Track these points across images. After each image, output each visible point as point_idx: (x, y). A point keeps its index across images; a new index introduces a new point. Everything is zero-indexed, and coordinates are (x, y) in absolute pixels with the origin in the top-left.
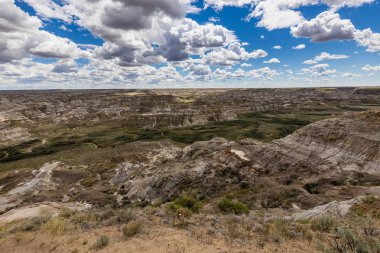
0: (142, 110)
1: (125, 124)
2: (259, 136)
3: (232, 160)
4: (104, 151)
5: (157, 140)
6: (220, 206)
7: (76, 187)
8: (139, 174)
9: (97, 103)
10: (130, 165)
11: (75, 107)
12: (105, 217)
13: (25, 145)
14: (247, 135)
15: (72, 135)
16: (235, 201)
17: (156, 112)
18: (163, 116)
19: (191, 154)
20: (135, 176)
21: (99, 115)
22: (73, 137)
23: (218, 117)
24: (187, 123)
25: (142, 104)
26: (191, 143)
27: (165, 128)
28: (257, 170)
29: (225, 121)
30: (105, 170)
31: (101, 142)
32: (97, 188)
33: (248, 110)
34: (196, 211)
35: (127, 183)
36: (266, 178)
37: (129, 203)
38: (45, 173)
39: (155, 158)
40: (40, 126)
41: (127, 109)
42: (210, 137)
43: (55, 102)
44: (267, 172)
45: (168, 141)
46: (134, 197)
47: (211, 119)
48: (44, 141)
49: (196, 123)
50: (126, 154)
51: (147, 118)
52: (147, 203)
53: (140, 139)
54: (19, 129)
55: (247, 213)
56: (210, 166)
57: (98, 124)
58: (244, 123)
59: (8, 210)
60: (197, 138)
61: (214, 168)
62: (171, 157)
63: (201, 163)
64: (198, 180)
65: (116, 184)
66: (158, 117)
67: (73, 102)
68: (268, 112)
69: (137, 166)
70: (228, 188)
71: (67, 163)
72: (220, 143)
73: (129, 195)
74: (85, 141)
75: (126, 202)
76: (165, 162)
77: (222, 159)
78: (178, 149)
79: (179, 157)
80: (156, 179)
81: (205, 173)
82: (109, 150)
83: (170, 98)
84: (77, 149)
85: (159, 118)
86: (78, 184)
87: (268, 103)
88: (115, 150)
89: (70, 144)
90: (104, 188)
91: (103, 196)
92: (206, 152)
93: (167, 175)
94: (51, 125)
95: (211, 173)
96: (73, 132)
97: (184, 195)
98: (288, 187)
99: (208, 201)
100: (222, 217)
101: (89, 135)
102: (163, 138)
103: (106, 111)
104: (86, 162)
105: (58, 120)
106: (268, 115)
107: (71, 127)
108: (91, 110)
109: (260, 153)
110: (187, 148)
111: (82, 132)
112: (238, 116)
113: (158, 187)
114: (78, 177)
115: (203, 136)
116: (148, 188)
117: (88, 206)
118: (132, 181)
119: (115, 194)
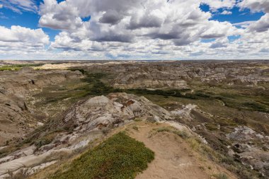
1: (259, 93)
4: (229, 110)
7: (202, 126)
8: (260, 144)
9: (236, 71)
10: (252, 132)
11: (217, 73)
13: (184, 90)
21: (234, 81)
22: (209, 93)
30: (225, 125)
32: (214, 133)
35: (243, 145)
38: (188, 109)
40: (193, 82)
41: (268, 79)
43: (205, 68)
46: (246, 160)
48: (192, 91)
50: (250, 120)
54: (183, 81)
57: (231, 88)
59: (169, 120)
65: (232, 140)
67: (217, 69)
71: (201, 108)
73: (242, 156)
74: (217, 98)
75: (237, 160)
82: (234, 111)
84: (210, 101)
86: (203, 124)
88: (240, 113)
89: (206, 97)
90: (220, 137)
91: (218, 142)
94: (199, 82)
96: (211, 90)
101: (221, 94)
103: (243, 79)
104: (213, 112)
105: (204, 80)
107: (210, 85)
108: (229, 76)
111: (217, 91)
114: (205, 120)
117: (205, 142)
118: (248, 146)
119: (229, 147)
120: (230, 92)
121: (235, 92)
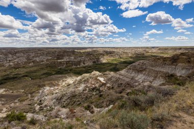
0: (58, 58)
1: (47, 66)
3: (97, 83)
4: (35, 81)
5: (66, 74)
8: (51, 93)
9: (33, 55)
10: (48, 88)
11: (19, 57)
15: (16, 73)
17: (66, 59)
18: (69, 61)
19: (80, 80)
21: (33, 61)
22: (16, 74)
23: (98, 61)
24: (82, 64)
25: (58, 55)
27: (70, 68)
30: (34, 92)
31: (33, 76)
32: (25, 103)
35: (43, 99)
36: (111, 91)
37: (42, 110)
39: (64, 84)
41: (50, 58)
44: (113, 88)
45: (72, 74)
46: (46, 106)
47: (94, 62)
50: (47, 82)
51: (60, 63)
52: (53, 108)
53: (56, 74)
56: (87, 87)
60: (87, 72)
63: (83, 85)
64: (80, 95)
66: (66, 62)
67: (18, 55)
69: (52, 88)
70: (93, 97)
71: (11, 89)
72: (94, 75)
74: (24, 76)
77: (93, 83)
79: (75, 83)
80: (59, 95)
81: (83, 90)
82: (38, 81)
84: (19, 80)
85: (67, 63)
88: (41, 81)
90: (30, 102)
92: (88, 79)
93: (65, 93)
95: (86, 90)
101: (27, 72)
102: (69, 73)
103: (38, 59)
104: (23, 88)
105: (7, 65)
107: (16, 68)
108: (28, 59)
109: (110, 79)
110: (79, 78)
111: (22, 71)
112: (108, 60)
114: (17, 97)
115: (90, 71)
116: (54, 100)
118: (46, 97)
119: (36, 105)
121: (35, 68)
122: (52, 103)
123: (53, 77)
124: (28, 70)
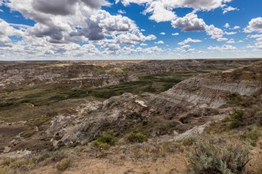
0: (71, 76)
1: (57, 87)
2: (152, 91)
3: (136, 107)
4: (40, 108)
5: (84, 97)
6: (129, 139)
7: (16, 139)
8: (70, 123)
9: (33, 71)
10: (63, 117)
11: (12, 75)
12: (42, 159)
14: (145, 91)
15: (11, 97)
16: (139, 134)
17: (81, 77)
18: (87, 80)
19: (109, 105)
20: (67, 125)
21: (34, 81)
22: (11, 100)
23: (126, 79)
24: (105, 84)
25: (70, 72)
26: (108, 98)
27: (89, 89)
28: (152, 112)
29: (131, 82)
30: (42, 123)
31: (36, 102)
32: (35, 138)
33: (145, 74)
34: (113, 144)
35: (61, 131)
36: (158, 117)
37: (63, 145)
39: (82, 111)
41: (59, 75)
42: (122, 93)
44: (158, 113)
45: (92, 98)
46: (67, 140)
47: (121, 81)
49: (111, 84)
50: (59, 109)
51: (75, 82)
52: (78, 143)
53: (69, 98)
55: (147, 141)
56: (122, 113)
57: (34, 88)
58: (142, 82)
60: (113, 94)
61: (125, 113)
62: (95, 108)
63: (116, 111)
64: (115, 123)
65: (52, 133)
66: (82, 80)
67: (9, 71)
68: (157, 75)
69: (69, 117)
70: (135, 126)
71: (6, 120)
72: (128, 97)
73: (63, 139)
74: (23, 102)
75: (61, 145)
76: (90, 112)
77: (130, 107)
78: (99, 103)
79: (100, 109)
80: (84, 125)
81: (119, 118)
82: (45, 108)
83: (91, 67)
84: (16, 108)
85: (84, 82)
86: (18, 136)
87: (157, 69)
88: (49, 107)
89: (8, 105)
90: (42, 137)
91: (41, 143)
92: (119, 103)
93: (92, 122)
95: (123, 117)
96: (11, 95)
97: (104, 134)
98: (171, 121)
99: (122, 136)
100: (131, 145)
101: (26, 97)
102: (87, 96)
103: (41, 78)
104: (24, 118)
106: (157, 77)
107: (9, 91)
108: (26, 77)
109: (154, 102)
110: (106, 102)
111: (20, 95)
112: (139, 78)
113: (85, 131)
114: (18, 130)
115: (116, 92)
116: (78, 133)
117: (28, 152)
118: (65, 129)
119: (52, 140)
120: (33, 92)
121: (38, 91)
122: (75, 136)
123: (66, 101)
124: (28, 93)
